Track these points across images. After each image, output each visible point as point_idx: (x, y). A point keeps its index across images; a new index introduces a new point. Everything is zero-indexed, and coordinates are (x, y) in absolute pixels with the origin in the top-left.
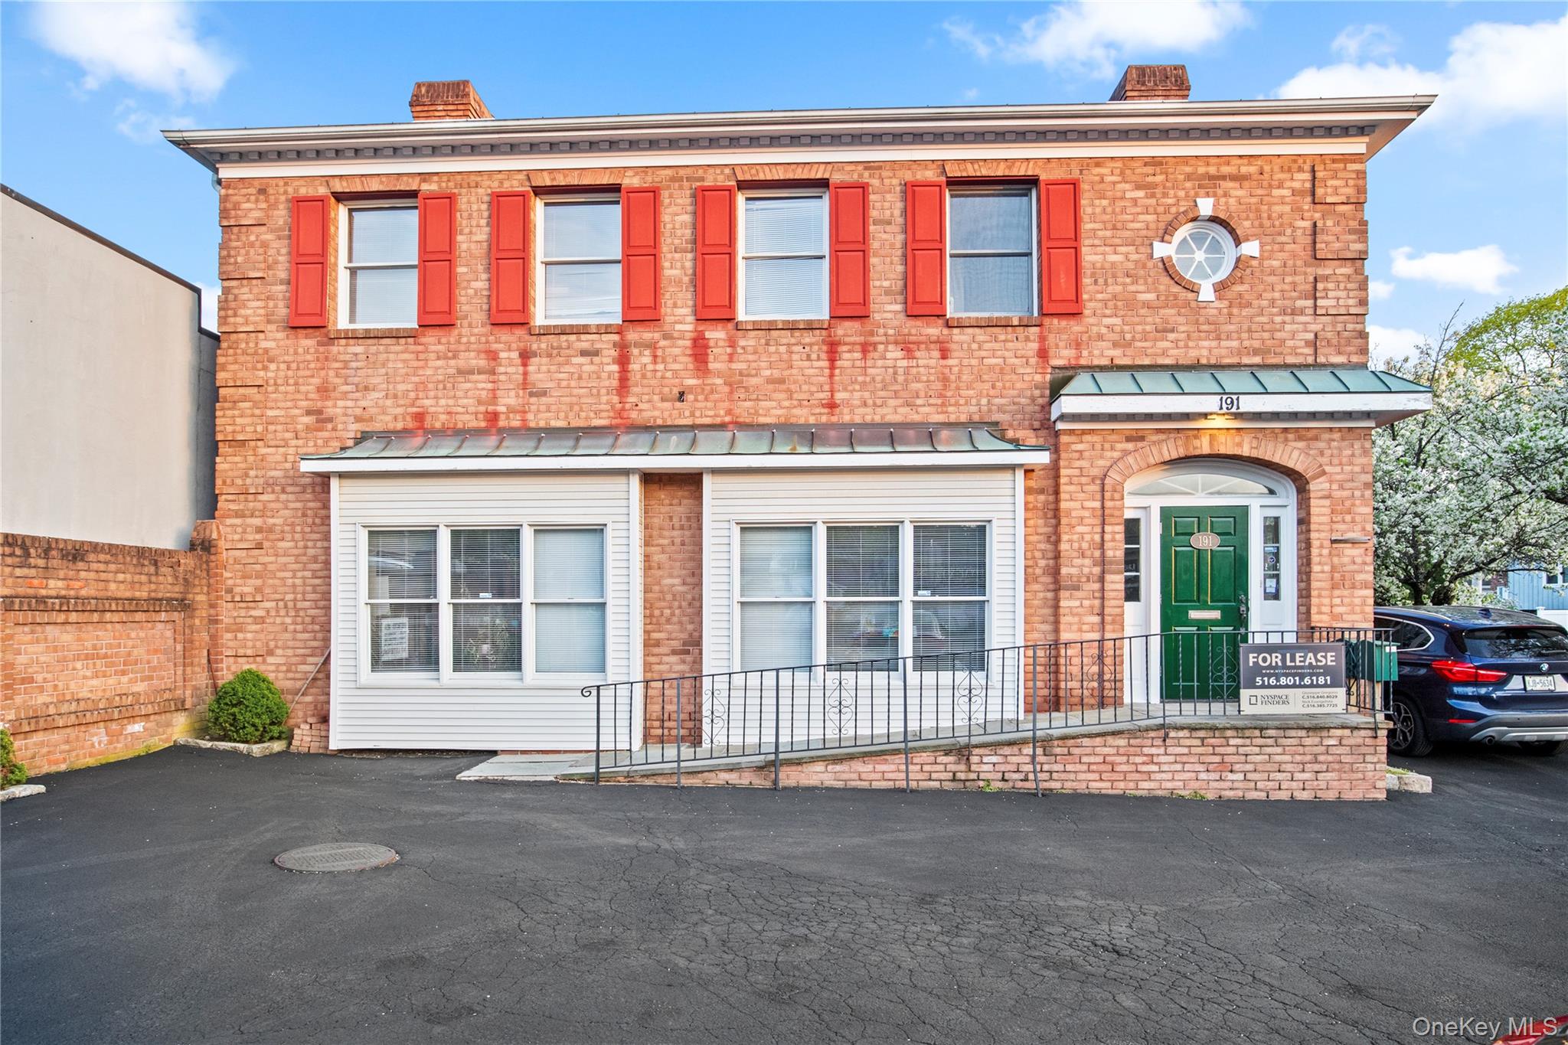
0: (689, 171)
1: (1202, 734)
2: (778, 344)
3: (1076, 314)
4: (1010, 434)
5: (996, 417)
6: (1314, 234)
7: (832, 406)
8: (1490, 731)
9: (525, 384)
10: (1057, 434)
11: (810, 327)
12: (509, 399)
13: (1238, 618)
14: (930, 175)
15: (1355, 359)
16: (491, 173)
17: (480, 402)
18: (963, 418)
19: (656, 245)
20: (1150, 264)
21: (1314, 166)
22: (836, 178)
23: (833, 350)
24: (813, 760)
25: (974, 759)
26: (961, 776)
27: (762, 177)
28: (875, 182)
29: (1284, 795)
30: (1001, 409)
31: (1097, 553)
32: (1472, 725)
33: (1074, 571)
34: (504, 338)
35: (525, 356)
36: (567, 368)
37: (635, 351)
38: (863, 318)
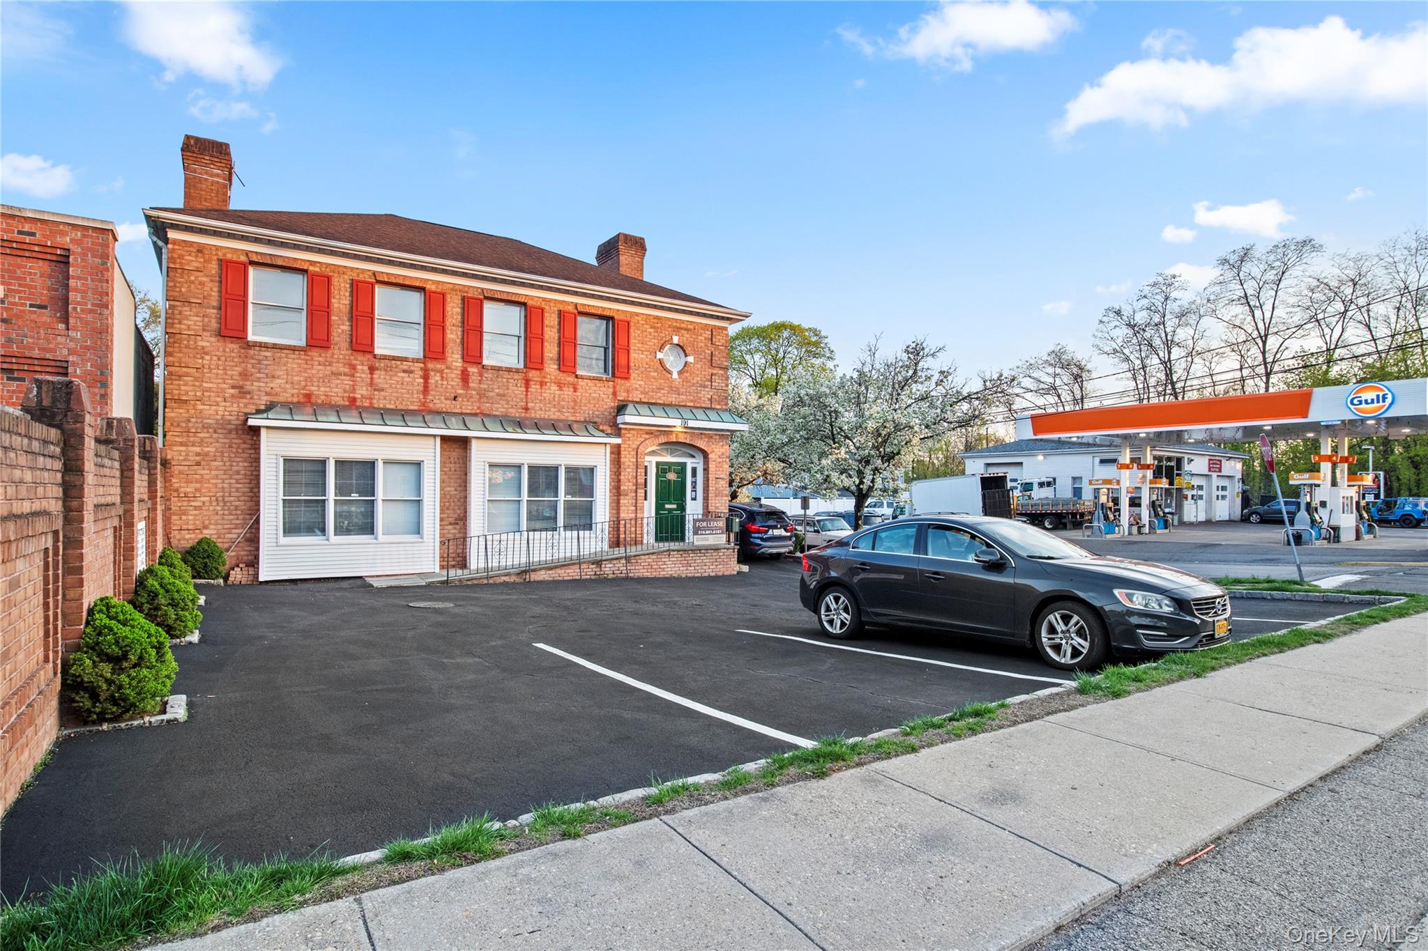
0: (461, 287)
1: (681, 553)
2: (502, 378)
3: (627, 378)
4: (601, 427)
5: (596, 420)
6: (712, 356)
7: (527, 409)
8: (763, 550)
9: (372, 384)
10: (620, 429)
11: (516, 371)
12: (362, 391)
13: (682, 508)
14: (571, 308)
15: (724, 407)
16: (352, 269)
17: (345, 391)
18: (582, 419)
19: (443, 321)
20: (655, 360)
21: (713, 329)
22: (530, 303)
23: (527, 383)
24: (541, 569)
25: (603, 566)
26: (598, 573)
27: (496, 296)
28: (547, 308)
29: (706, 574)
30: (597, 417)
31: (635, 481)
32: (758, 548)
33: (626, 488)
34: (359, 358)
35: (372, 369)
36: (395, 378)
37: (432, 373)
38: (541, 369)
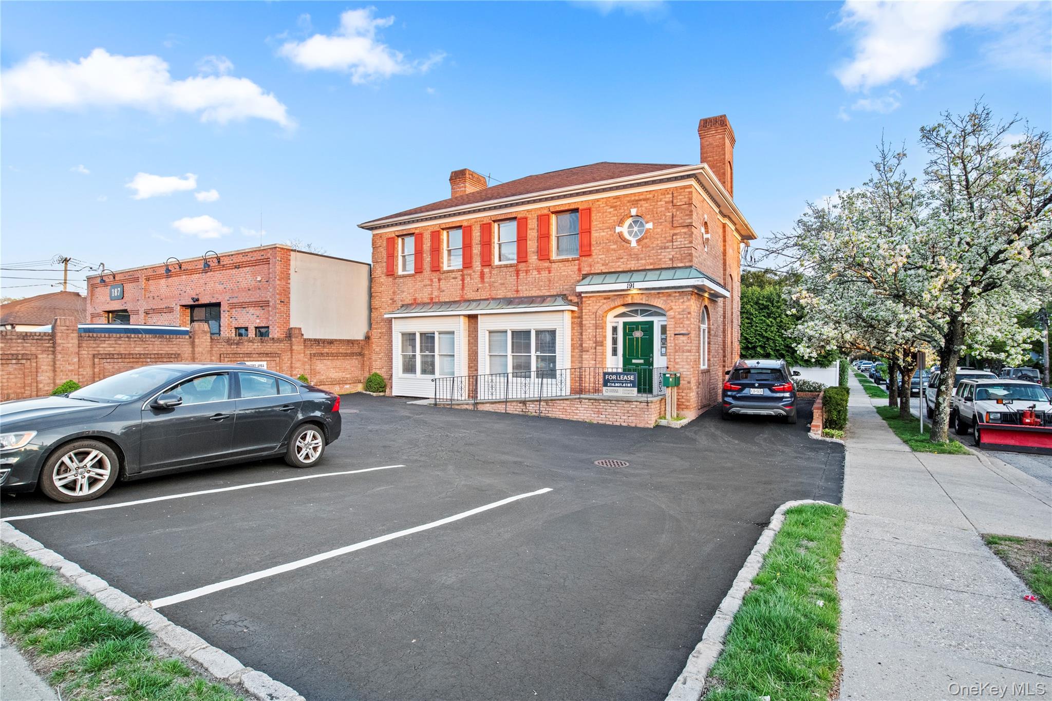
0: (479, 219)
2: (503, 272)
3: (590, 255)
4: (569, 298)
5: (565, 292)
6: (673, 218)
7: (517, 291)
9: (439, 288)
10: (582, 297)
11: (511, 266)
12: (435, 293)
13: (650, 363)
14: (546, 212)
15: (687, 264)
16: (431, 225)
17: (429, 295)
18: (555, 294)
19: (471, 243)
20: (615, 235)
21: (673, 192)
22: (519, 216)
23: (518, 273)
25: (527, 405)
26: (524, 410)
27: (498, 219)
28: (530, 216)
30: (567, 290)
31: (594, 339)
32: (728, 406)
33: (587, 345)
34: (434, 275)
35: (439, 280)
36: (449, 283)
37: (466, 277)
38: (526, 261)
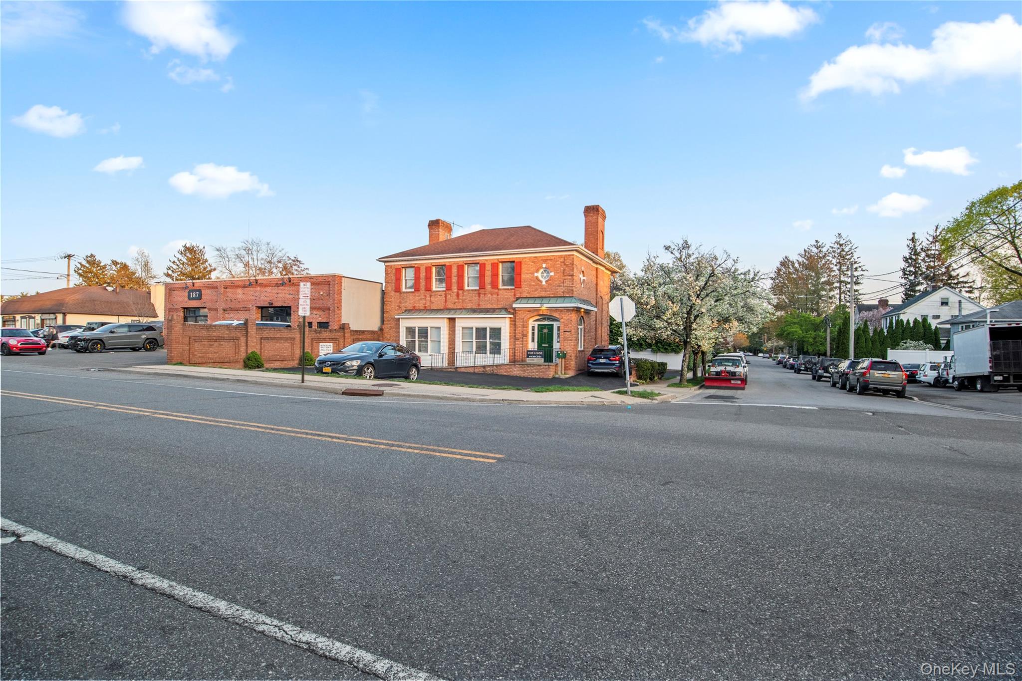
0: (457, 262)
1: (521, 366)
2: (470, 294)
3: (520, 287)
5: (506, 307)
6: (564, 271)
7: (479, 305)
8: (592, 370)
9: (431, 301)
10: (516, 310)
11: (475, 290)
12: (428, 304)
13: (551, 346)
14: (496, 261)
15: (571, 295)
16: (426, 264)
17: (424, 304)
18: (501, 308)
19: (451, 275)
20: (534, 277)
21: (566, 257)
22: (481, 262)
23: (479, 294)
26: (484, 371)
27: (469, 263)
28: (487, 263)
30: (507, 305)
31: (522, 333)
32: (590, 368)
33: (518, 336)
34: (427, 293)
35: (431, 296)
36: (437, 298)
37: (448, 295)
38: (484, 289)
